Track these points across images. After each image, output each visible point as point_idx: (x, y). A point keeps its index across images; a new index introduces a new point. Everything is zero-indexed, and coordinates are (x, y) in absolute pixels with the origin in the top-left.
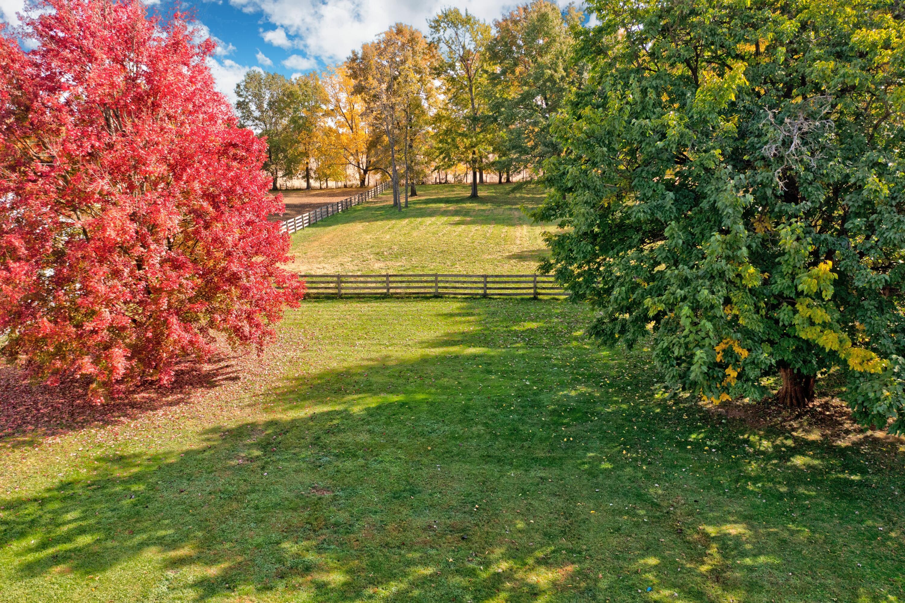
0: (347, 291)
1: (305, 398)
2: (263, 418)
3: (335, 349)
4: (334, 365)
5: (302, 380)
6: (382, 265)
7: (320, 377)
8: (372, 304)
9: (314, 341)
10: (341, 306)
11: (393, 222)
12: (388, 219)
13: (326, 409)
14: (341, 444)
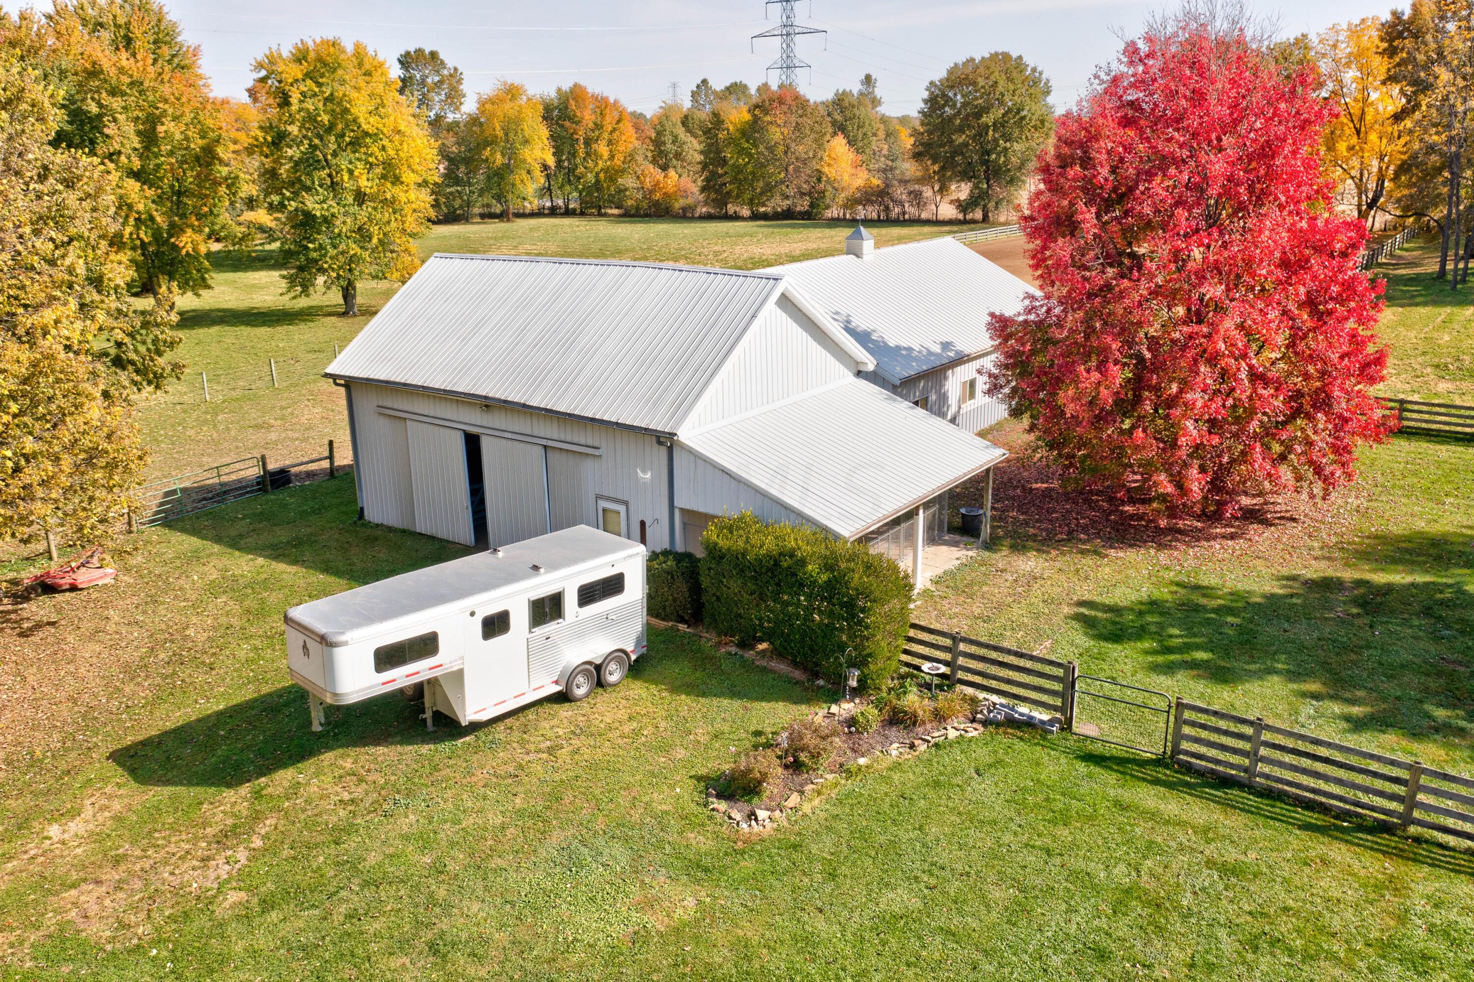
0: (1412, 424)
1: (1395, 561)
2: (1348, 575)
3: (1414, 504)
4: (1420, 525)
5: (1381, 538)
6: (1450, 386)
7: (1408, 539)
8: (1453, 448)
9: (1380, 489)
10: (1403, 447)
11: (1448, 310)
12: (1435, 303)
13: (1428, 578)
14: (1462, 620)
